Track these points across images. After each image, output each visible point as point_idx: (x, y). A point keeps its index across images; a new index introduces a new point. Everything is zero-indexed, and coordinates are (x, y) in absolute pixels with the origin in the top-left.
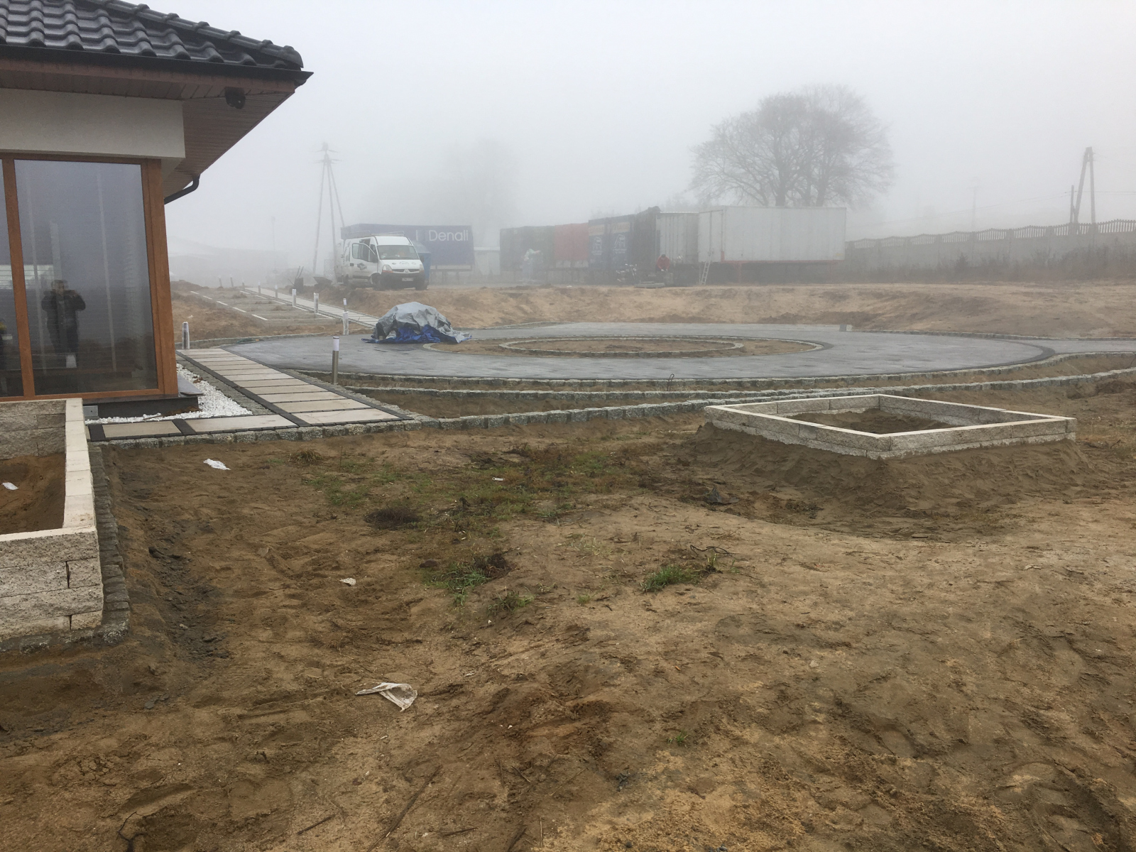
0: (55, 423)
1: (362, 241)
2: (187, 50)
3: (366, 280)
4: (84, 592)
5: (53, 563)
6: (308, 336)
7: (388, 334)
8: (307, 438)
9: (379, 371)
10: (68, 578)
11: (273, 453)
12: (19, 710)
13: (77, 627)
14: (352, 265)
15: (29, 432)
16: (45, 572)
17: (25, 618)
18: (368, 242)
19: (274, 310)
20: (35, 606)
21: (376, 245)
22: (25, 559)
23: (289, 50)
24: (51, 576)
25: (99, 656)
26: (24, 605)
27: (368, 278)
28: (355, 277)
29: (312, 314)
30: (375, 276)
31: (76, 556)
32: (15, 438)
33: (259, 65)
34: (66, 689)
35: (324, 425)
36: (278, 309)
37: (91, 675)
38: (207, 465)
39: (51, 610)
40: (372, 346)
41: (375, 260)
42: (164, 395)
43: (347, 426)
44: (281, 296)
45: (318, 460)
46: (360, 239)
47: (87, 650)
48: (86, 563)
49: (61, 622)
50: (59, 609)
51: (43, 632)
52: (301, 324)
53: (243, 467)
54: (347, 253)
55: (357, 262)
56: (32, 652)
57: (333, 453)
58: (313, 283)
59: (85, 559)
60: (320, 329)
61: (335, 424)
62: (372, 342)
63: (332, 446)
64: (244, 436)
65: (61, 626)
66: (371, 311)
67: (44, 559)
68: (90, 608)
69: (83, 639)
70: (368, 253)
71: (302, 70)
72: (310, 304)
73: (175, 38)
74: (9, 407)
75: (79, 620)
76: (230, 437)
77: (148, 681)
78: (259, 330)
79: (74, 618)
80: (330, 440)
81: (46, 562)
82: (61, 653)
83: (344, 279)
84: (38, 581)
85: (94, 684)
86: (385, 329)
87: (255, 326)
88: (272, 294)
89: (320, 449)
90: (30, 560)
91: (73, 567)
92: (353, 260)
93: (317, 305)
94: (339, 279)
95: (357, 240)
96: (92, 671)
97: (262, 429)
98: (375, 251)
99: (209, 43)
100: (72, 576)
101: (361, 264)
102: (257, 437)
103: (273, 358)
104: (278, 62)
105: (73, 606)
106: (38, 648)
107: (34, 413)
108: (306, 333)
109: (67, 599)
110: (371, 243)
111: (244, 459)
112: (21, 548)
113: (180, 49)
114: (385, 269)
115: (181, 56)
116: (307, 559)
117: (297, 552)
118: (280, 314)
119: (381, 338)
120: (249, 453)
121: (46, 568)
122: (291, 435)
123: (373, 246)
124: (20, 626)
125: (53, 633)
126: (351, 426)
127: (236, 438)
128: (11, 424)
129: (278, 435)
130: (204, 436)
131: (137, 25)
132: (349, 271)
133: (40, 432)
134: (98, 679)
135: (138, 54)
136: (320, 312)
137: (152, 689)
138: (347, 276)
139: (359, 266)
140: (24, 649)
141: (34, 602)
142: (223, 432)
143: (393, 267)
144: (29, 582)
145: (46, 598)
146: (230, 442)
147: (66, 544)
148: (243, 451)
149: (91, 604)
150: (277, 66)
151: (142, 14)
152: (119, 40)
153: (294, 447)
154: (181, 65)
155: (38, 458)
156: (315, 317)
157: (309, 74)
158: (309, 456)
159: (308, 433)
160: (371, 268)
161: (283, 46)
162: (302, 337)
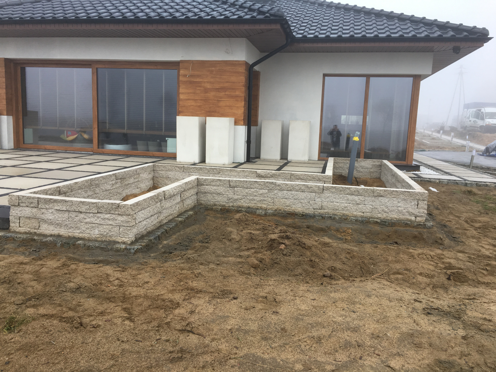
0: (377, 168)
1: (477, 110)
2: (441, 33)
3: (476, 128)
4: (422, 211)
5: (414, 199)
6: (448, 151)
7: (491, 152)
8: (469, 185)
9: (491, 166)
10: (418, 205)
11: (455, 189)
12: (402, 240)
13: (417, 221)
14: (470, 121)
15: (369, 170)
16: (411, 202)
17: (403, 215)
18: (480, 110)
19: (432, 139)
20: (407, 212)
21: (484, 112)
22: (406, 197)
23: (484, 29)
24: (413, 203)
25: (425, 230)
26: (404, 211)
27: (478, 127)
28: (471, 127)
29: (450, 142)
30: (481, 127)
31: (421, 199)
32: (364, 171)
33: (470, 36)
34: (415, 237)
35: (476, 182)
36: (433, 139)
37: (423, 235)
38: (430, 189)
39: (411, 214)
40: (483, 157)
41: (483, 119)
42: (407, 164)
43: (487, 183)
44: (434, 134)
45: (475, 194)
46: (476, 109)
47: (420, 228)
48: (424, 202)
49: (413, 218)
50: (413, 214)
51: (408, 220)
52: (445, 146)
53: (444, 192)
54: (468, 116)
55: (473, 119)
56: (405, 225)
57: (480, 193)
58: (449, 129)
59: (424, 200)
60: (454, 148)
61: (482, 182)
62: (482, 155)
63: (480, 190)
64: (443, 181)
65: (413, 220)
66: (480, 142)
67: (412, 198)
68: (422, 216)
69: (420, 225)
70: (479, 115)
71: (489, 36)
72: (449, 138)
73: (436, 29)
74: (364, 161)
75: (419, 219)
76: (437, 181)
77: (440, 241)
78: (425, 147)
79: (417, 218)
80: (479, 188)
81: (412, 199)
82: (414, 227)
83: (465, 128)
84: (409, 204)
85: (423, 238)
86: (490, 150)
87: (423, 145)
88: (430, 133)
89: (475, 190)
90: (408, 198)
91: (420, 202)
92: (471, 119)
93: (452, 139)
94: (462, 128)
95: (475, 110)
96: (423, 234)
97: (450, 180)
98: (483, 115)
99: (449, 29)
100: (419, 205)
101: (475, 121)
102: (448, 182)
103: (438, 157)
104: (478, 34)
105: (418, 214)
106: (407, 224)
107: (371, 163)
108: (447, 150)
109: (416, 211)
110: (482, 111)
111: (443, 189)
112: (406, 194)
113: (439, 33)
114: (487, 123)
115: (440, 36)
116: (481, 224)
117: (476, 221)
118: (436, 141)
119: (488, 154)
120: (445, 188)
121: (412, 201)
122: (462, 183)
123: (482, 112)
124: (402, 217)
125: (410, 221)
126: (489, 183)
127: (440, 182)
128: (364, 166)
129: (457, 183)
130: (427, 179)
131: (422, 25)
132: (468, 124)
133: (372, 170)
134: (425, 237)
135: (424, 36)
136: (453, 141)
137: (441, 244)
138: (466, 126)
139: (474, 122)
140: (403, 223)
141: (407, 210)
142: (434, 179)
143: (492, 122)
144: (406, 204)
145: (411, 210)
146: (438, 183)
147: (419, 194)
148: (443, 187)
149: (423, 215)
150: (478, 36)
151: (423, 21)
152: (416, 32)
153: (464, 188)
154: (440, 39)
155: (370, 179)
156: (451, 143)
157: (491, 38)
158: (471, 192)
159: (470, 183)
160: (480, 123)
161: (481, 28)
162: (445, 151)
